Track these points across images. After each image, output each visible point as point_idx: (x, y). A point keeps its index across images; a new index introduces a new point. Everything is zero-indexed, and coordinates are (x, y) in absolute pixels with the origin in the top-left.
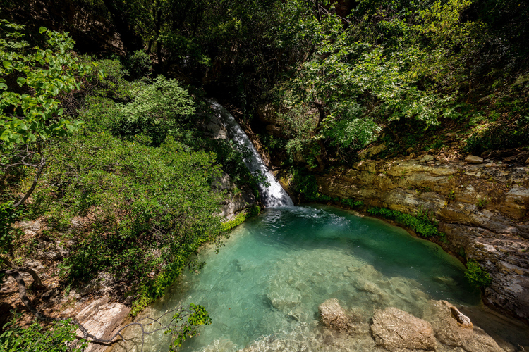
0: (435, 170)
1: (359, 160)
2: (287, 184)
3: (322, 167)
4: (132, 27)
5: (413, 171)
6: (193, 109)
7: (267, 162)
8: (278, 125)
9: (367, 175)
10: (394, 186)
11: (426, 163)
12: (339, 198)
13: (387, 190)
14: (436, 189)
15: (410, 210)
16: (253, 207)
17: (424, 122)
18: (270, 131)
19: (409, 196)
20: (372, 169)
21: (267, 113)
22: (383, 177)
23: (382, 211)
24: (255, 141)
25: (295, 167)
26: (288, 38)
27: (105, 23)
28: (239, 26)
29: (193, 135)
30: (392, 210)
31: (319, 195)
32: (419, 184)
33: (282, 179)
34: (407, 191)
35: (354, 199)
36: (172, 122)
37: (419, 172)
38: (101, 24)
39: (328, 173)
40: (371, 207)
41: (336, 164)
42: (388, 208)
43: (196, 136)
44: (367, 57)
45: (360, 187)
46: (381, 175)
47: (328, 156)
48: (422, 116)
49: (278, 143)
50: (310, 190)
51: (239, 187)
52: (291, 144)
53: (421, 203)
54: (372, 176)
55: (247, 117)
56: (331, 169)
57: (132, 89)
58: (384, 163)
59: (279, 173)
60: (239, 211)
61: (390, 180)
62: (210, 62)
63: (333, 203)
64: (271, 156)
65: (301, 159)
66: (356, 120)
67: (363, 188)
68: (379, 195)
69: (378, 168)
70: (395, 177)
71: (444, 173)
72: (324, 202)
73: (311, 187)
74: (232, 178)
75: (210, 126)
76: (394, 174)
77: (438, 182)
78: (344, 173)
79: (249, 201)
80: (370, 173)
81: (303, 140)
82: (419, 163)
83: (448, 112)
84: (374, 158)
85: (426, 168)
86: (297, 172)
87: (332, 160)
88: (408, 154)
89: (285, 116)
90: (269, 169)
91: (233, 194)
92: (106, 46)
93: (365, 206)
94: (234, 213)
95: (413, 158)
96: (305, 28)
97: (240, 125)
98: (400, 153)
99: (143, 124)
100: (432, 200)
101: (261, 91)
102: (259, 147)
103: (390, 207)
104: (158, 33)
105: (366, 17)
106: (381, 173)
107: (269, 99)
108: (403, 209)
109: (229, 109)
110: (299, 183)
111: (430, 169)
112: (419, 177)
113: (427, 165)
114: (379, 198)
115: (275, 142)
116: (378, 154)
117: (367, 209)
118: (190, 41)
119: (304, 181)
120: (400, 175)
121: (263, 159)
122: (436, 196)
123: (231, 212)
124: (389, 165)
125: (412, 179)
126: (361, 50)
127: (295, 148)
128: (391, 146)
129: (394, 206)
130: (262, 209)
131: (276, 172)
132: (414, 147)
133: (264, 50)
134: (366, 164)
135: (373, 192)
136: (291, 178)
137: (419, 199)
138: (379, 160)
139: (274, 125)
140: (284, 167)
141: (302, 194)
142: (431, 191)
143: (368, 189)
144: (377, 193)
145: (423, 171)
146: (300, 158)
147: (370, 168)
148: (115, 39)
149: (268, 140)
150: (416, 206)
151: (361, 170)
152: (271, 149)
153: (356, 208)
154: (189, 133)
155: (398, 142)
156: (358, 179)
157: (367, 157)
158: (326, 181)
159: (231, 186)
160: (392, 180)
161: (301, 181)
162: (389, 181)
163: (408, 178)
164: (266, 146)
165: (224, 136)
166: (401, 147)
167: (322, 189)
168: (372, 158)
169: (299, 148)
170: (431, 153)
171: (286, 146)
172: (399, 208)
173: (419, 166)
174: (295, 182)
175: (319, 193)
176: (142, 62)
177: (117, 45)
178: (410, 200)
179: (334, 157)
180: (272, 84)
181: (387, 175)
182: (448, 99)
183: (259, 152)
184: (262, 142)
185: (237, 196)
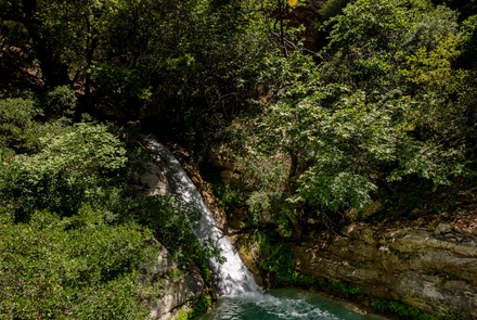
0: (458, 248)
1: (348, 222)
2: (249, 257)
3: (299, 232)
4: (58, 56)
5: (427, 247)
6: (124, 160)
7: (221, 222)
8: (236, 172)
9: (363, 246)
10: (404, 267)
11: (443, 236)
12: (326, 280)
13: (395, 273)
14: (465, 275)
15: (433, 308)
16: (200, 298)
17: (431, 180)
18: (226, 178)
19: (428, 284)
20: (368, 237)
21: (222, 155)
22: (386, 252)
23: (393, 306)
24: (205, 193)
25: (261, 229)
26: (250, 76)
27: (24, 49)
28: (192, 63)
29: (120, 194)
30: (407, 306)
31: (297, 274)
32: (438, 267)
33: (243, 250)
34: (424, 276)
35: (349, 283)
36: (92, 179)
37: (436, 249)
38: (19, 49)
39: (308, 240)
40: (375, 297)
41: (319, 228)
42: (400, 302)
43: (123, 195)
44: (347, 101)
45: (355, 264)
46: (382, 248)
47: (306, 216)
48: (426, 172)
49: (238, 196)
50: (284, 266)
51: (180, 267)
52: (254, 198)
53: (447, 297)
54: (370, 248)
55: (196, 160)
56: (311, 235)
57: (44, 135)
58: (384, 230)
59: (239, 239)
60: (179, 306)
61: (397, 258)
62: (151, 98)
63: (319, 289)
64: (227, 213)
65: (269, 219)
66: (342, 174)
67: (360, 267)
68: (383, 279)
69: (377, 237)
70: (404, 253)
71: (472, 253)
72: (304, 287)
73: (285, 263)
74: (171, 253)
75: (146, 178)
76: (402, 249)
77: (466, 265)
78: (330, 242)
79: (194, 288)
80: (366, 243)
81: (271, 194)
82: (434, 236)
83: (459, 169)
84: (369, 220)
85: (444, 244)
86: (264, 240)
87: (312, 221)
88: (415, 218)
89: (246, 160)
90: (225, 233)
91: (171, 281)
92: (19, 74)
93: (366, 295)
94: (171, 311)
95: (423, 225)
96: (271, 66)
97: (185, 170)
98: (403, 215)
99: (50, 180)
100: (462, 294)
101: (215, 128)
102: (211, 200)
103: (404, 300)
104: (90, 63)
105: (339, 54)
106: (383, 245)
107: (226, 139)
108: (422, 305)
109: (172, 150)
110: (267, 256)
111: (451, 245)
112: (438, 257)
113: (445, 239)
114: (385, 285)
115: (233, 194)
116: (374, 215)
117: (370, 302)
118: (130, 73)
119: (274, 253)
120: (410, 250)
121: (215, 218)
122: (467, 287)
123: (167, 310)
124: (392, 234)
125: (428, 258)
126: (338, 93)
127: (260, 205)
128: (389, 205)
129: (409, 300)
130: (214, 300)
131: (234, 237)
132: (420, 209)
133: (220, 82)
134: (360, 231)
135: (374, 274)
136: (255, 248)
137: (443, 291)
138: (376, 225)
139: (231, 170)
140: (245, 230)
141: (273, 274)
142: (457, 279)
143: (366, 268)
144: (380, 275)
145: (441, 248)
146: (267, 218)
147: (366, 236)
148: (33, 67)
149: (223, 191)
150: (442, 302)
151: (353, 238)
152: (227, 204)
153: (352, 298)
154: (115, 193)
155: (397, 200)
156: (351, 252)
157: (359, 219)
158: (305, 253)
159: (169, 266)
160: (400, 258)
161: (271, 253)
162: (395, 259)
163: (422, 258)
164: (221, 199)
165: (163, 191)
166: (403, 207)
167: (302, 266)
168: (366, 221)
169: (266, 204)
170: (445, 220)
171: (248, 201)
172: (416, 304)
173: (435, 241)
174: (261, 255)
175: (297, 271)
176: (62, 99)
177: (34, 73)
178: (430, 291)
179: (314, 217)
180: (229, 120)
181: (391, 248)
182: (455, 152)
183: (211, 208)
184: (215, 194)
185: (178, 283)
